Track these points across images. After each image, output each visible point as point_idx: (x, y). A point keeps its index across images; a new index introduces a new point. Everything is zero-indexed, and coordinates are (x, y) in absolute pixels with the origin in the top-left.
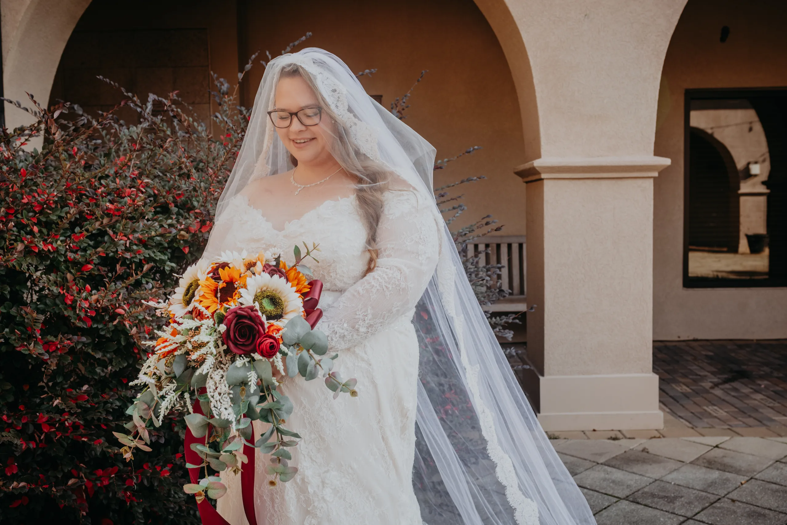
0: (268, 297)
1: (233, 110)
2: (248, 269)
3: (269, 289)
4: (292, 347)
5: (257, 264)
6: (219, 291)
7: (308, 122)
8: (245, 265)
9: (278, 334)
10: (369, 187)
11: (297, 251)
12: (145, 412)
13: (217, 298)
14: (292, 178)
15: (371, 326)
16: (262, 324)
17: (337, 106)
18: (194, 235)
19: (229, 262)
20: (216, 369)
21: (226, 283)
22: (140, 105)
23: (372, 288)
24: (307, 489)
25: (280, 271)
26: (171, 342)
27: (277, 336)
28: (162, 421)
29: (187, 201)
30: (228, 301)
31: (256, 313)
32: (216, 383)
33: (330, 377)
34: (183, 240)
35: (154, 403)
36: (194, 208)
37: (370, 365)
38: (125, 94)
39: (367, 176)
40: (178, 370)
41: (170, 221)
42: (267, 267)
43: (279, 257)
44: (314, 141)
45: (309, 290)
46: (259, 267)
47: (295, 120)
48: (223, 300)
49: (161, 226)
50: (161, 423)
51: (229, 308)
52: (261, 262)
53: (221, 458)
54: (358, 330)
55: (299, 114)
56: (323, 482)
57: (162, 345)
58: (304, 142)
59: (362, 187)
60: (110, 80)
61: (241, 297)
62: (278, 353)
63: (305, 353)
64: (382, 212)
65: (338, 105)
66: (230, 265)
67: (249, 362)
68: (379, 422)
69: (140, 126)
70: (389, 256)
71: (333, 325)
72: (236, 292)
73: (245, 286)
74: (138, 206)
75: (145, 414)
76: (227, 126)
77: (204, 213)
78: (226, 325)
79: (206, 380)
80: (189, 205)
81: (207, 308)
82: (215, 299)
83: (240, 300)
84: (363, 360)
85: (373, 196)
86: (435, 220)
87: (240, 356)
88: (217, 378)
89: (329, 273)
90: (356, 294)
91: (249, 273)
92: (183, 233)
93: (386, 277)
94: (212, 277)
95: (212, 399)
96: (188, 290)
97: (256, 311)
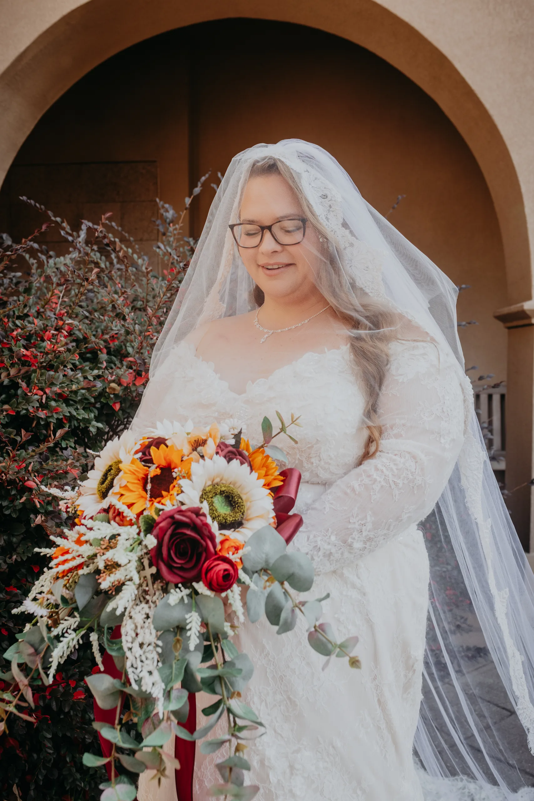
0: (222, 493)
1: (178, 240)
2: (195, 449)
3: (224, 482)
4: (256, 575)
5: (208, 442)
6: (149, 480)
7: (286, 239)
8: (190, 442)
9: (235, 555)
10: (369, 333)
11: (267, 425)
12: (32, 658)
13: (146, 491)
14: (256, 320)
15: (370, 539)
16: (212, 538)
17: (327, 219)
18: (127, 388)
19: (166, 438)
20: (138, 602)
21: (161, 469)
22: (70, 232)
23: (374, 483)
24: (268, 776)
25: (241, 454)
26: (75, 554)
27: (234, 558)
28: (54, 676)
29: (121, 347)
30: (162, 496)
31: (202, 518)
32: (136, 627)
33: (316, 630)
34: (114, 394)
35: (44, 647)
36: (128, 355)
37: (364, 594)
38: (53, 218)
39: (367, 317)
40: (82, 599)
41: (96, 372)
42: (222, 447)
43: (240, 433)
44: (291, 269)
45: (282, 483)
46: (210, 447)
47: (267, 235)
48: (156, 495)
49: (85, 378)
50: (51, 680)
51: (163, 510)
52: (214, 440)
53: (138, 755)
54: (350, 546)
55: (275, 229)
56: (292, 767)
57: (61, 558)
58: (279, 268)
59: (360, 334)
60: (36, 202)
61: (182, 492)
62: (235, 586)
63: (276, 587)
64: (388, 370)
65: (329, 217)
66: (168, 442)
67: (189, 596)
68: (375, 679)
69: (68, 257)
70: (398, 436)
71: (315, 537)
72: (175, 483)
73: (188, 476)
74: (59, 352)
75: (31, 661)
76: (171, 260)
77: (139, 361)
78: (157, 537)
79: (122, 621)
80: (124, 351)
81: (130, 506)
82: (144, 493)
83: (180, 498)
84: (354, 586)
85: (375, 347)
86: (461, 385)
87: (176, 586)
88: (139, 617)
89: (309, 458)
90: (348, 491)
91: (195, 455)
92: (113, 385)
93: (394, 468)
94: (141, 458)
95: (128, 654)
96: (105, 476)
97: (204, 515)
